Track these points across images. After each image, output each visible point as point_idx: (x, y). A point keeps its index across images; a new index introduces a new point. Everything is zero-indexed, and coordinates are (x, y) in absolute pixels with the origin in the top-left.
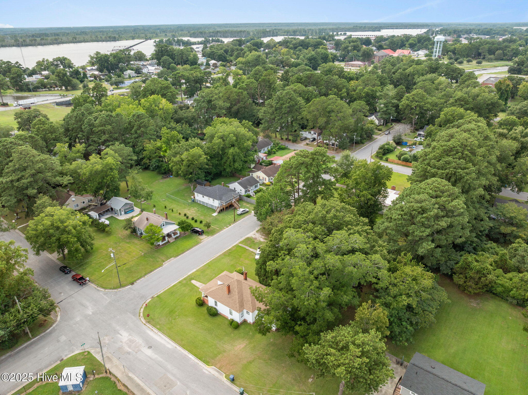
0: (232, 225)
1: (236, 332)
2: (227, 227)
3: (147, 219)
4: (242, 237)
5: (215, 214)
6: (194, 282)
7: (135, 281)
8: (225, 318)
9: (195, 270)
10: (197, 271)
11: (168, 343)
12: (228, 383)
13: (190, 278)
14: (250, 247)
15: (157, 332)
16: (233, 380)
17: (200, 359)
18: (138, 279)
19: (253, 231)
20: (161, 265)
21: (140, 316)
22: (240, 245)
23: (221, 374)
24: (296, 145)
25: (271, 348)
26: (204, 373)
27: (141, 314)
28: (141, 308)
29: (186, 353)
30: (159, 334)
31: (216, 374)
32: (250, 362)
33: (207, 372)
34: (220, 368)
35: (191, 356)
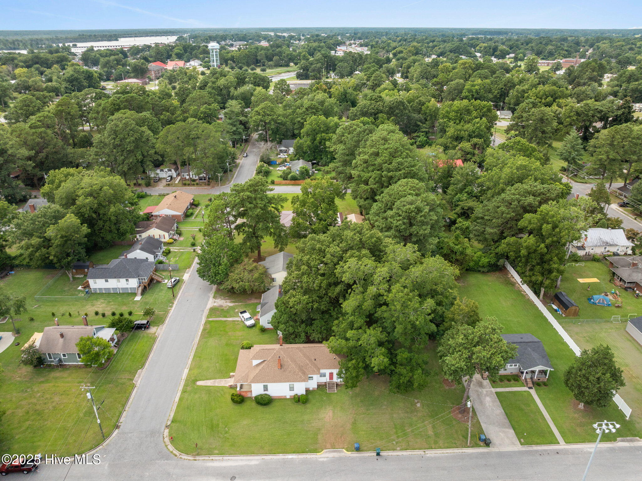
0: (176, 303)
1: (308, 405)
2: (171, 307)
3: (62, 336)
4: (203, 311)
5: (138, 298)
6: (200, 383)
7: (118, 421)
8: (282, 399)
9: (186, 371)
10: (190, 370)
11: (249, 460)
12: (356, 455)
13: (191, 381)
14: (225, 317)
15: (221, 458)
16: (358, 449)
17: (304, 452)
18: (120, 416)
19: (208, 299)
20: (134, 386)
21: (176, 456)
22: (211, 319)
23: (340, 452)
24: (154, 189)
25: (358, 400)
26: (323, 462)
27: (176, 452)
28: (166, 446)
29: (281, 457)
30: (225, 458)
31: (336, 455)
32: (354, 423)
33: (325, 459)
34: (333, 447)
35: (290, 456)
